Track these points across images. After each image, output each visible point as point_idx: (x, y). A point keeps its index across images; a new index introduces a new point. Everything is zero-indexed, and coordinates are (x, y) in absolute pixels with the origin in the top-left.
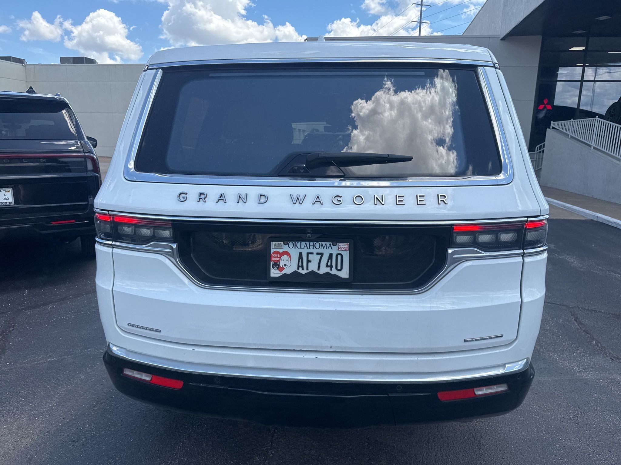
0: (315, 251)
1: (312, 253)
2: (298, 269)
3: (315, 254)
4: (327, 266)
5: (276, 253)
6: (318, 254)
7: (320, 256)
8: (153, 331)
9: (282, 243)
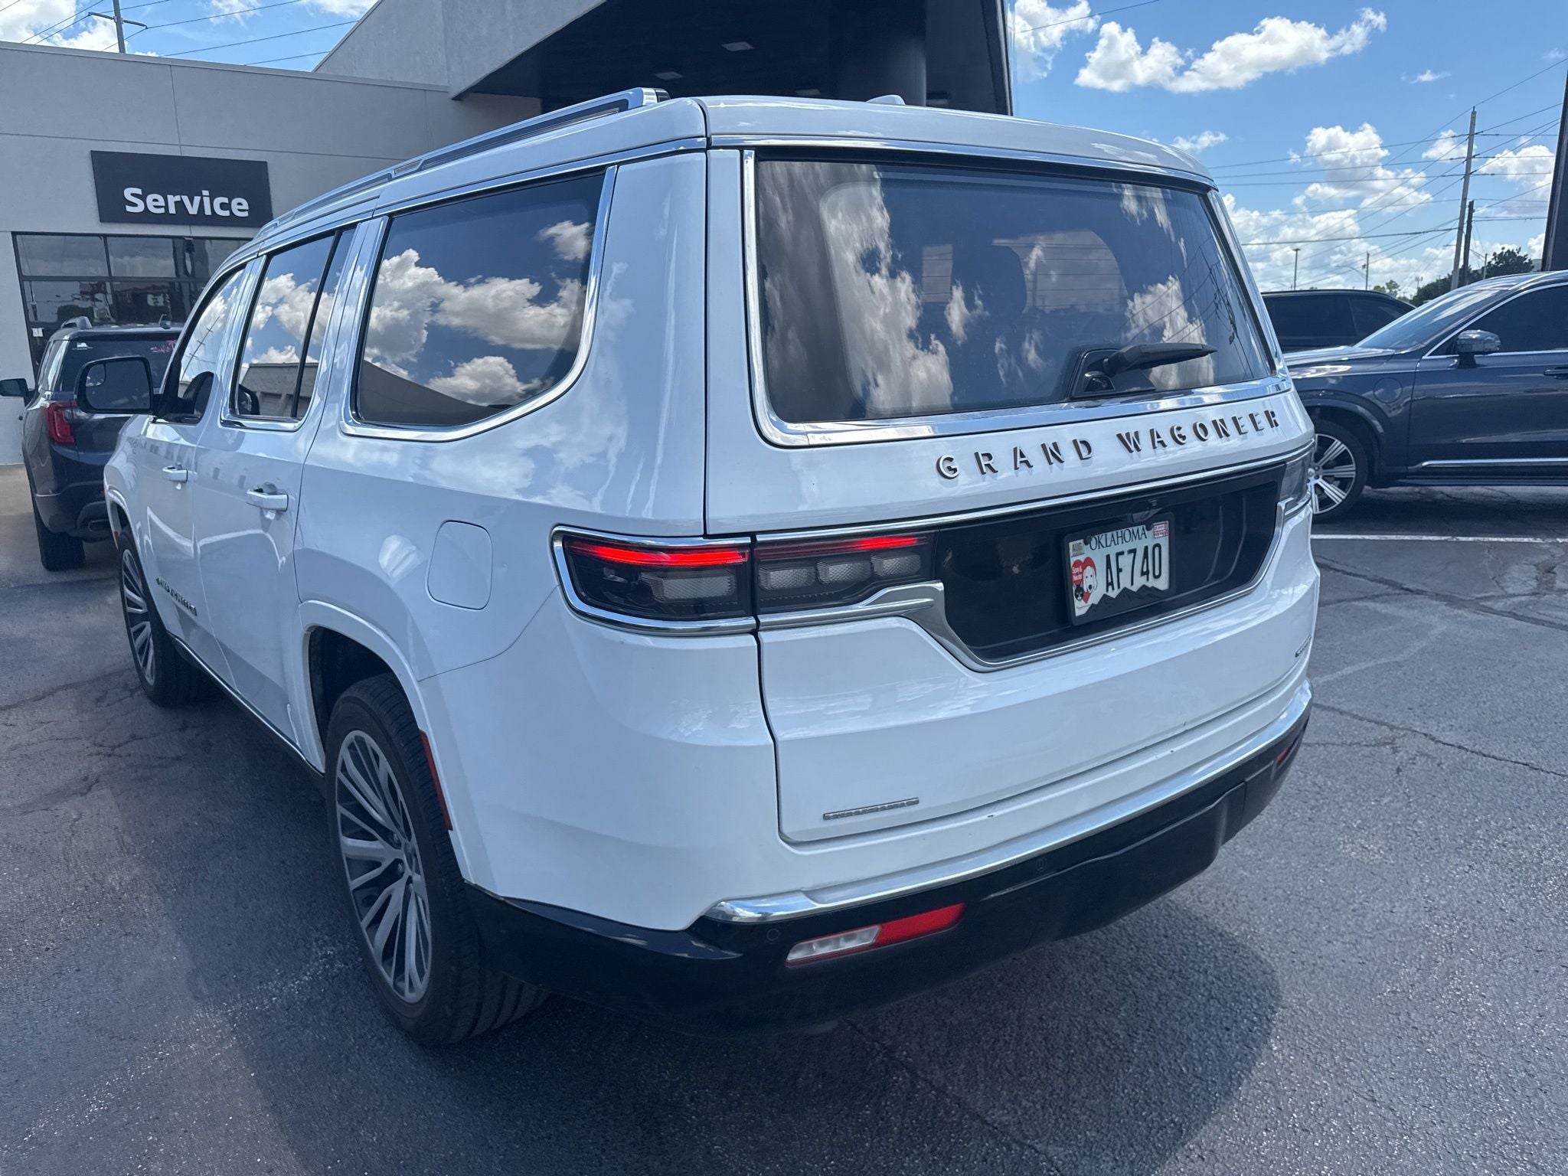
0: (1125, 547)
1: (1122, 553)
2: (1107, 590)
3: (1126, 553)
4: (1143, 573)
5: (1077, 564)
6: (1130, 552)
7: (1132, 554)
8: (883, 809)
9: (1082, 541)
